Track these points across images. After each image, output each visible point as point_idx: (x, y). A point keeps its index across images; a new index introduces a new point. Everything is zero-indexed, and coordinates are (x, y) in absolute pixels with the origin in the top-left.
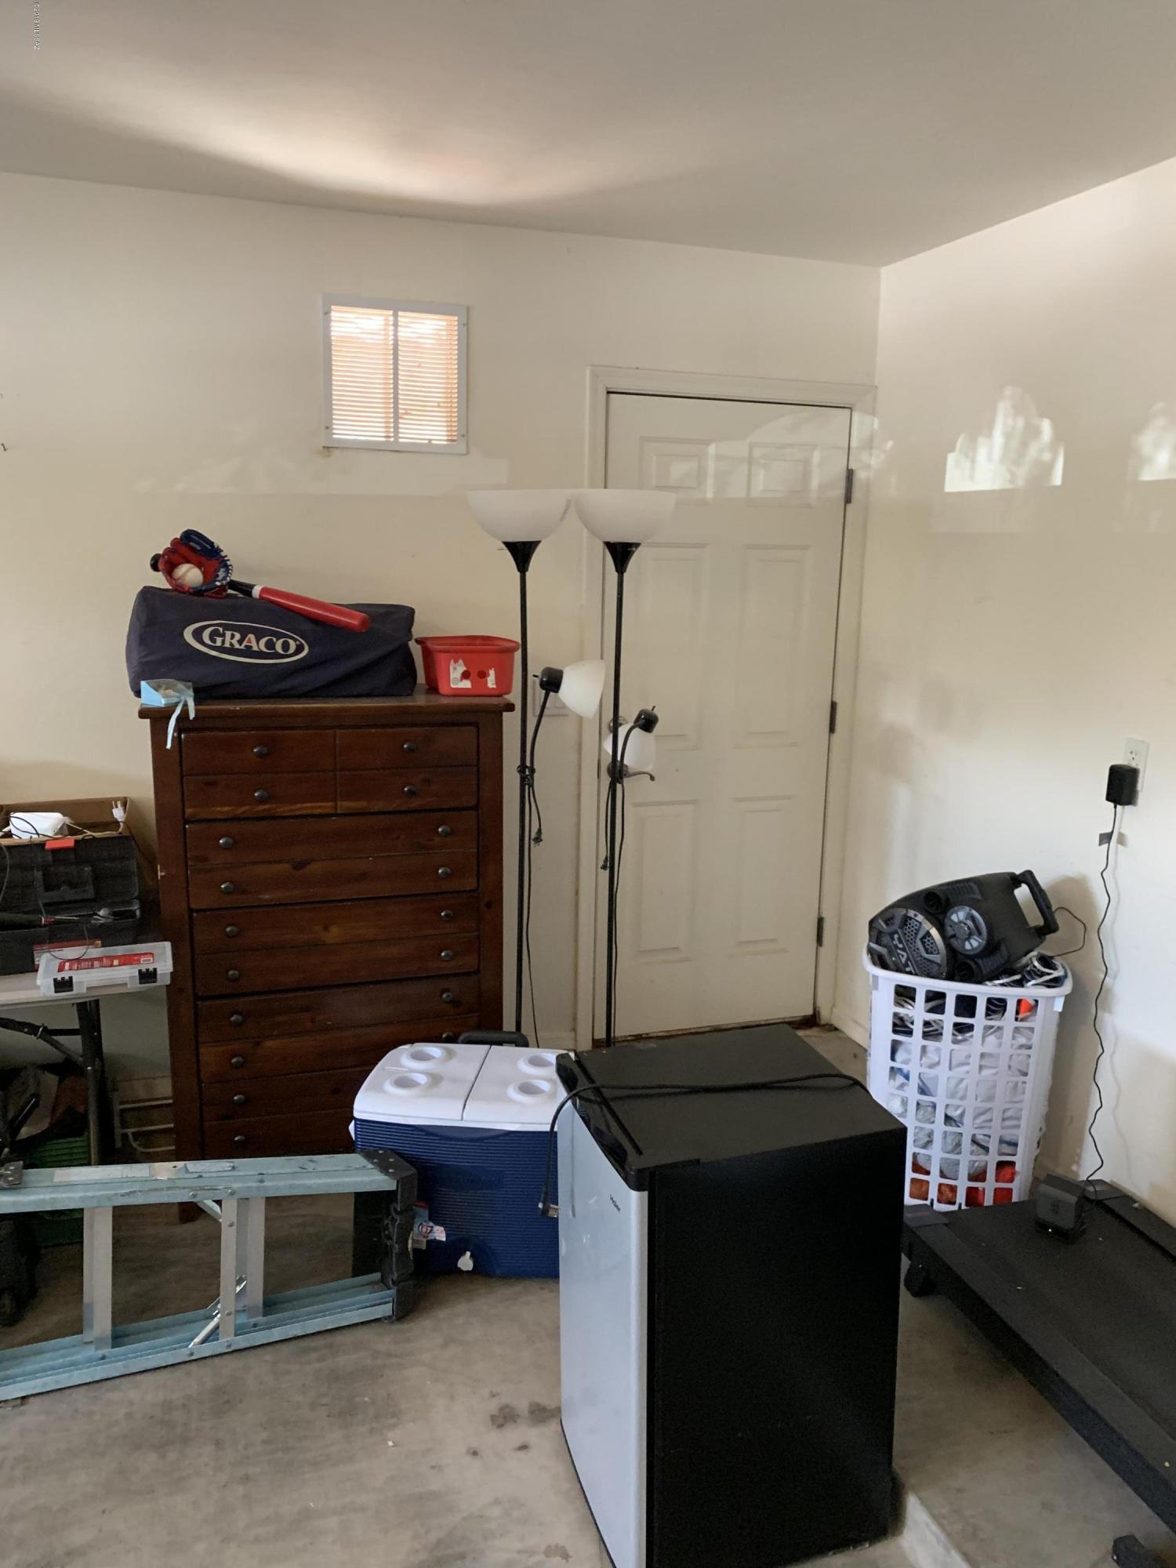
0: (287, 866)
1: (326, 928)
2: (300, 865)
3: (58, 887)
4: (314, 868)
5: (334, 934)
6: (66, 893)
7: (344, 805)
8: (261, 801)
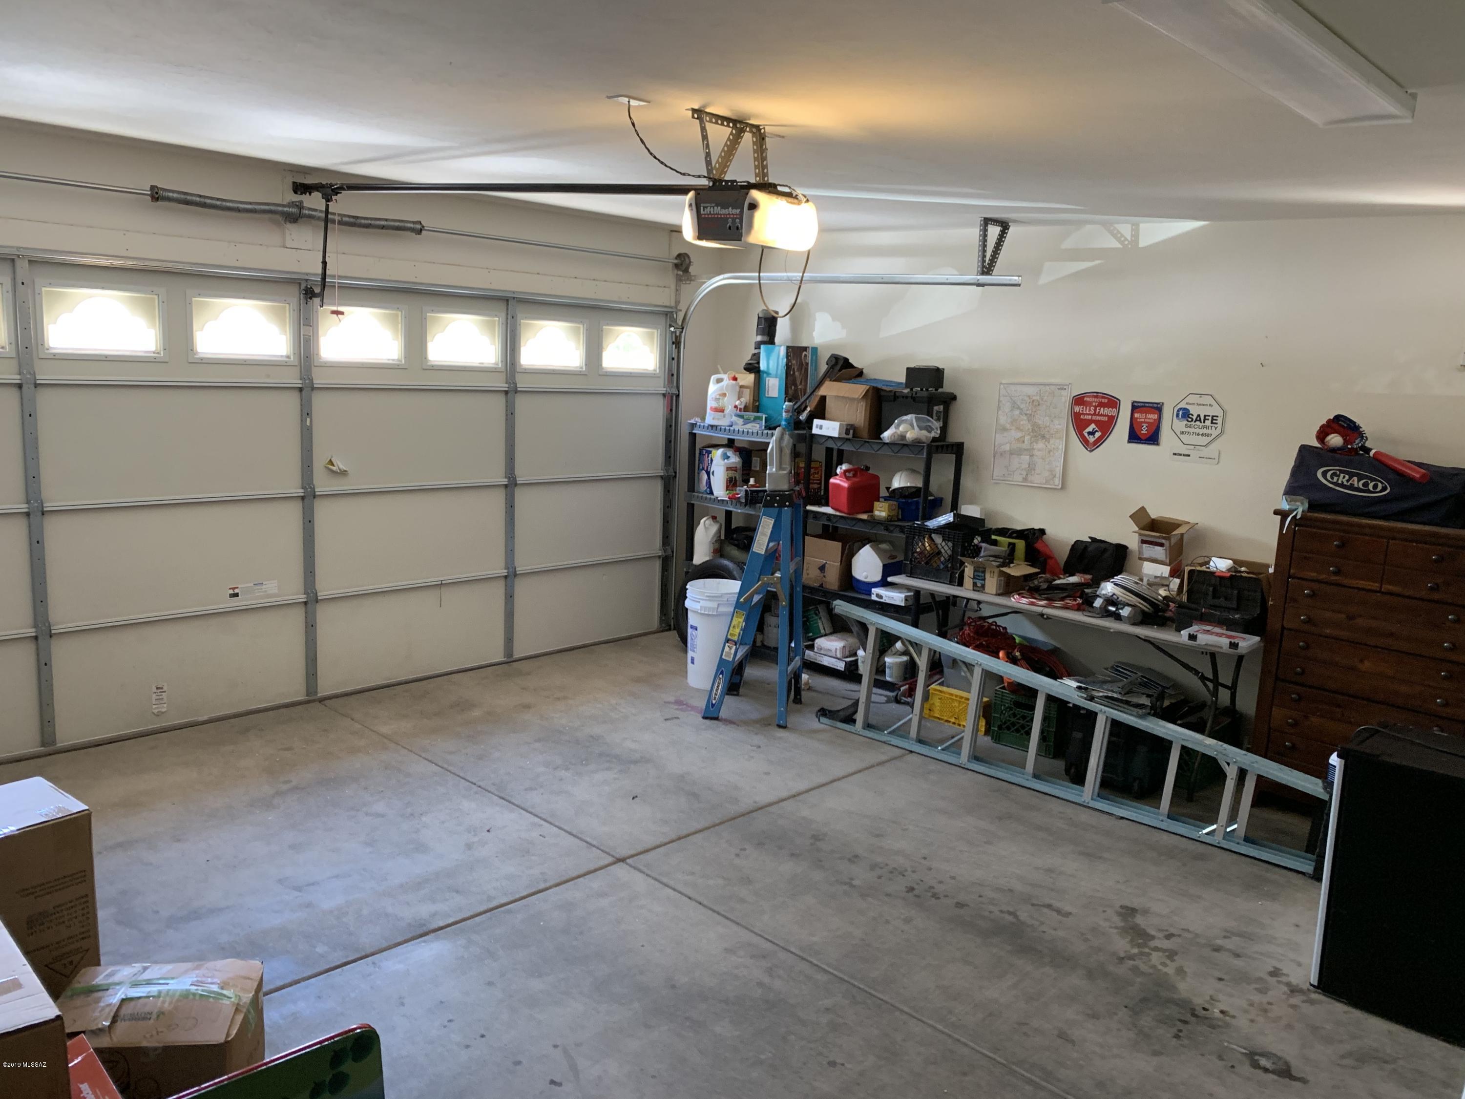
0: (1343, 616)
1: (1362, 661)
2: (1351, 618)
3: (1219, 598)
4: (1360, 621)
5: (1367, 665)
6: (1221, 601)
7: (1386, 587)
8: (1335, 573)
